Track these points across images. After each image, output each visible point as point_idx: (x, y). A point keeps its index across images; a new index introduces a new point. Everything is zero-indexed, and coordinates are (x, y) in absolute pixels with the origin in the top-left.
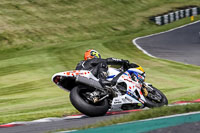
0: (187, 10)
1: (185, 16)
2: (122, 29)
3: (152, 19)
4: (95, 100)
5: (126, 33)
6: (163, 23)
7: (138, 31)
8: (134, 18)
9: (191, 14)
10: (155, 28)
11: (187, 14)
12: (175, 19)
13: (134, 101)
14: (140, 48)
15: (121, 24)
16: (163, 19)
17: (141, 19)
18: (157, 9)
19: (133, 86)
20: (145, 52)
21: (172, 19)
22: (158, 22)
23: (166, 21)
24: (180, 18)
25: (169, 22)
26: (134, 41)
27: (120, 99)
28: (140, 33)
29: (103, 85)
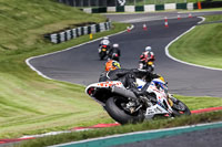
0: (85, 27)
1: (83, 33)
2: (14, 47)
3: (47, 37)
4: (132, 110)
5: (18, 52)
6: (59, 41)
7: (31, 50)
8: (26, 36)
9: (89, 32)
10: (50, 47)
11: (86, 32)
12: (72, 37)
13: (164, 111)
14: (34, 69)
15: (11, 42)
16: (59, 37)
17: (35, 37)
18: (52, 25)
19: (161, 96)
20: (40, 73)
21: (69, 36)
22: (54, 41)
23: (62, 39)
24: (78, 36)
25: (66, 39)
26: (27, 61)
27: (152, 109)
28: (34, 52)
29: (137, 96)
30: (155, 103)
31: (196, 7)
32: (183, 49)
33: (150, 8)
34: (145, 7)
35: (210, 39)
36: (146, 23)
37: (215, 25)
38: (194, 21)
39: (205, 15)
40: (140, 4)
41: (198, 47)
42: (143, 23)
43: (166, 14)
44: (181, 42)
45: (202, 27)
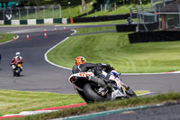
29: (106, 83)
30: (116, 88)
31: (69, 21)
32: (58, 56)
33: (32, 22)
34: (28, 21)
35: (81, 48)
36: (28, 34)
37: (84, 36)
38: (67, 33)
39: (76, 28)
40: (24, 18)
41: (71, 54)
42: (26, 34)
43: (45, 27)
44: (57, 50)
45: (74, 38)
